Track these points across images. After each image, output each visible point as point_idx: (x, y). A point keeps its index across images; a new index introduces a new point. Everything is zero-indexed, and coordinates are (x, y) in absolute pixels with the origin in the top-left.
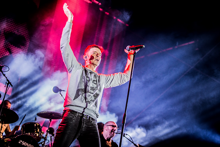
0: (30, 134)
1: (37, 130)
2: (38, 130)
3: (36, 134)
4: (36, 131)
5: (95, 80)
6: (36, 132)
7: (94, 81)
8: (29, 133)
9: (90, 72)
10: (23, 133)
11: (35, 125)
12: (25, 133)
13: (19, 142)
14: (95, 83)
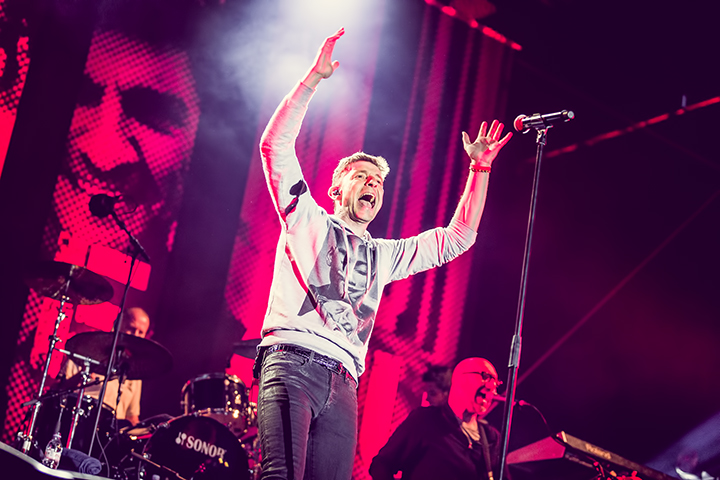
0: (212, 412)
1: (232, 399)
2: (238, 397)
3: (231, 413)
4: (229, 403)
5: (363, 260)
6: (229, 406)
7: (359, 263)
8: (209, 409)
9: (348, 236)
10: (190, 411)
11: (227, 383)
12: (196, 409)
13: (178, 441)
14: (361, 272)
